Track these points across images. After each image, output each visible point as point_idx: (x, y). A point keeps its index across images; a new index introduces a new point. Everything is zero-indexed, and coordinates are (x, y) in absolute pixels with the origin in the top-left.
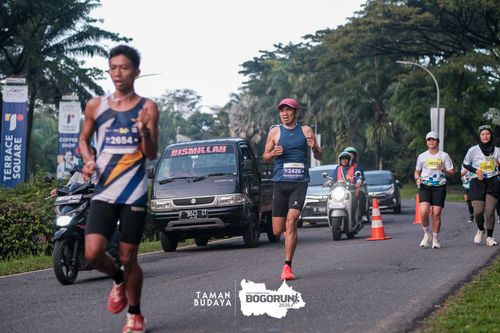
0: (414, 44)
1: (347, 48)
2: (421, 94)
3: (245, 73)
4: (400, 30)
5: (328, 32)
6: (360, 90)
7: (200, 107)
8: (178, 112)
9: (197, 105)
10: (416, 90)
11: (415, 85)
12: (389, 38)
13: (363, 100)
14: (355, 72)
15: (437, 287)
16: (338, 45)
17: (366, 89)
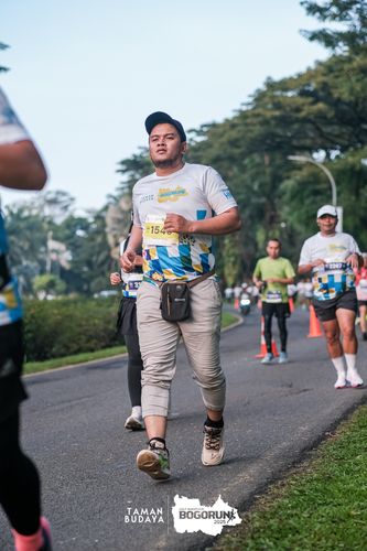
0: (306, 137)
1: (234, 143)
2: (317, 193)
3: (124, 171)
4: (293, 123)
5: (214, 125)
6: (249, 188)
7: (75, 210)
8: (50, 216)
9: (70, 208)
10: (311, 187)
11: (309, 182)
12: (279, 131)
13: (254, 200)
14: (243, 169)
15: (329, 411)
16: (224, 139)
17: (256, 187)
